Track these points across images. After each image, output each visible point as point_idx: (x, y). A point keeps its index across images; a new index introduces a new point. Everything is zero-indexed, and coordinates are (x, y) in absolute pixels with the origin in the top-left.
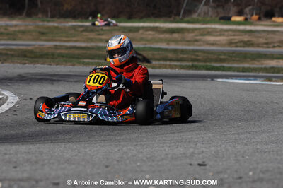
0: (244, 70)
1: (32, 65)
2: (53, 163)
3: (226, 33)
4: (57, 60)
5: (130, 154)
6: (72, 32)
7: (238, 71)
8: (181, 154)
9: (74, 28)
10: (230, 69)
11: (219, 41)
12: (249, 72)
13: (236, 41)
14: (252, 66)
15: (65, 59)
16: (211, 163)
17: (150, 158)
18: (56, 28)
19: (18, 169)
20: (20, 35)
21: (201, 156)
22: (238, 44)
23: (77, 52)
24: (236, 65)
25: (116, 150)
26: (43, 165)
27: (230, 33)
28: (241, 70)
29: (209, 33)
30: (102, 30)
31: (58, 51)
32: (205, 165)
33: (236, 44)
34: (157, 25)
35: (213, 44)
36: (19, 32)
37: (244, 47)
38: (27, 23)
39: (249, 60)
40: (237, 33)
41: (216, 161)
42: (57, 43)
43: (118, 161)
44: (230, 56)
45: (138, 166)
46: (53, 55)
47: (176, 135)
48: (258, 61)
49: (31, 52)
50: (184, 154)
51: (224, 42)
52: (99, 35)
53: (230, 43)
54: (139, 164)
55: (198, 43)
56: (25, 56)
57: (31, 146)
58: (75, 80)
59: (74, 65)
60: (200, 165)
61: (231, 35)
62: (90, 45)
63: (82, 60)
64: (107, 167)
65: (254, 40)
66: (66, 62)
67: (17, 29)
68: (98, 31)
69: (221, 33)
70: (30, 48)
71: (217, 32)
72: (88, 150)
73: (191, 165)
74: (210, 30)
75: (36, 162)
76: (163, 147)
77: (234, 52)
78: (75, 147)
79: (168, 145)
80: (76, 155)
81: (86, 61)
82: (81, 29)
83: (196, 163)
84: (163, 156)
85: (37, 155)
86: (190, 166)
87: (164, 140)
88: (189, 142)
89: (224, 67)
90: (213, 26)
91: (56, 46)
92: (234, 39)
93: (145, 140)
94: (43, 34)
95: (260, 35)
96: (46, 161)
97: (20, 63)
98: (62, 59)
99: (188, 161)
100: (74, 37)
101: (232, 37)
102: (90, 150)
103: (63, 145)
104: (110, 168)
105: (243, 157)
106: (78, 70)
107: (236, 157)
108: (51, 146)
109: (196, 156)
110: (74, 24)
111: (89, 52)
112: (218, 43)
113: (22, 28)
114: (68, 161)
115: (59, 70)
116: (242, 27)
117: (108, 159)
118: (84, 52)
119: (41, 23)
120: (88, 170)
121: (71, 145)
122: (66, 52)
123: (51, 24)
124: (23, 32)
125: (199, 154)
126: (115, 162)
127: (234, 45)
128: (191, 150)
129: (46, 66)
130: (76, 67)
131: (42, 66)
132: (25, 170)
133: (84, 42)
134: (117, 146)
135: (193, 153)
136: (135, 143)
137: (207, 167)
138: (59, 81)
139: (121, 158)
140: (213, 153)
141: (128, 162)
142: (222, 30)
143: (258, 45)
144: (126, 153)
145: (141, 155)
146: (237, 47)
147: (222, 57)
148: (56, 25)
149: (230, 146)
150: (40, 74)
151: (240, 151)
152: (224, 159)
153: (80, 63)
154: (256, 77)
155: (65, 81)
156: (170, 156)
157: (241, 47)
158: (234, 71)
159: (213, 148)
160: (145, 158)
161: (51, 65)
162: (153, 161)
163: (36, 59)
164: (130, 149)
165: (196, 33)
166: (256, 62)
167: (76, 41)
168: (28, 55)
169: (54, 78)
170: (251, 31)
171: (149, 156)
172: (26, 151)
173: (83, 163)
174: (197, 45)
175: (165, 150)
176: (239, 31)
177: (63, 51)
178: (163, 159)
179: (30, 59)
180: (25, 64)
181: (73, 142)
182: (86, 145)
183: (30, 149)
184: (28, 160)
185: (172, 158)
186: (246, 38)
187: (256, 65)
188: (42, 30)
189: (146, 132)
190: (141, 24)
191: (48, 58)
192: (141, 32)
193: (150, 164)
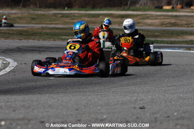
0: (172, 43)
1: (26, 41)
2: (40, 108)
3: (159, 18)
4: (44, 37)
5: (93, 101)
6: (54, 17)
7: (167, 43)
8: (128, 101)
9: (55, 15)
10: (162, 42)
11: (155, 23)
12: (175, 44)
13: (166, 23)
14: (177, 40)
15: (49, 36)
16: (148, 107)
17: (107, 103)
18: (43, 15)
19: (16, 112)
20: (18, 20)
21: (141, 102)
22: (167, 25)
23: (57, 31)
24: (166, 39)
25: (84, 98)
26: (33, 109)
27: (162, 17)
28: (169, 42)
29: (148, 17)
30: (74, 16)
31: (44, 31)
32: (144, 108)
33: (166, 25)
34: (112, 12)
35: (150, 25)
36: (17, 18)
37: (171, 27)
38: (23, 12)
39: (175, 35)
40: (167, 17)
41: (152, 105)
42: (44, 26)
43: (85, 106)
44: (162, 33)
45: (99, 109)
46: (41, 33)
47: (125, 87)
48: (181, 36)
49: (26, 31)
50: (130, 100)
51: (158, 24)
52: (72, 19)
53: (162, 24)
54: (99, 108)
55: (140, 25)
56: (22, 34)
57: (25, 96)
58: (56, 50)
59: (55, 40)
60: (141, 108)
61: (163, 19)
62: (66, 26)
63: (60, 37)
64: (77, 110)
65: (178, 22)
66: (49, 38)
67: (16, 16)
68: (71, 17)
69: (156, 17)
70: (25, 29)
71: (153, 17)
72: (64, 98)
73: (135, 108)
74: (148, 16)
75: (29, 107)
76: (116, 96)
77: (164, 31)
78: (55, 96)
79: (119, 95)
80: (56, 102)
81: (64, 37)
82: (60, 16)
83: (138, 107)
84: (115, 102)
85: (29, 102)
86: (133, 109)
87: (117, 91)
88: (134, 92)
89: (157, 41)
90: (150, 13)
91: (43, 27)
92: (165, 22)
93: (103, 91)
94: (33, 19)
95: (182, 19)
96: (36, 107)
97: (18, 39)
98: (47, 36)
99: (133, 105)
100: (55, 21)
101: (164, 20)
102: (66, 99)
103: (47, 95)
104: (79, 111)
105: (170, 102)
106: (57, 44)
107: (165, 102)
108: (39, 96)
109: (138, 102)
110: (55, 12)
111: (65, 31)
112: (154, 24)
113: (19, 15)
114: (51, 106)
115: (44, 44)
116: (170, 13)
117: (77, 104)
118: (62, 31)
119: (32, 12)
120: (64, 113)
121: (53, 95)
122: (49, 31)
123: (40, 12)
124: (20, 18)
125: (140, 100)
126: (83, 107)
127: (165, 26)
128: (135, 98)
129: (35, 41)
130: (56, 42)
131: (33, 41)
132: (21, 113)
133: (62, 24)
134: (84, 96)
135: (136, 100)
136: (96, 94)
137: (146, 109)
138: (44, 51)
139: (87, 104)
140: (150, 100)
141: (91, 106)
142: (157, 15)
143: (181, 26)
144: (90, 100)
145: (100, 102)
146: (166, 27)
147: (156, 34)
148: (43, 13)
149: (162, 95)
150: (32, 47)
151: (168, 99)
152: (157, 104)
153: (59, 39)
154: (179, 48)
155: (48, 51)
156: (120, 102)
157: (169, 27)
158: (165, 43)
159: (150, 97)
160: (103, 104)
161: (39, 40)
162: (109, 106)
163: (29, 37)
164: (93, 98)
165: (139, 17)
166: (180, 37)
167: (56, 24)
168: (24, 34)
169: (41, 49)
170: (176, 16)
171: (106, 102)
172: (22, 99)
173: (61, 108)
174: (139, 26)
175: (117, 98)
176: (168, 16)
177: (47, 31)
178: (115, 104)
179: (25, 36)
180: (21, 40)
181: (54, 93)
182: (63, 95)
183: (25, 98)
184: (23, 106)
185: (122, 104)
186: (173, 21)
187: (180, 39)
188: (33, 17)
189: (104, 86)
190: (101, 12)
191: (37, 36)
192: (101, 17)
193: (106, 107)
